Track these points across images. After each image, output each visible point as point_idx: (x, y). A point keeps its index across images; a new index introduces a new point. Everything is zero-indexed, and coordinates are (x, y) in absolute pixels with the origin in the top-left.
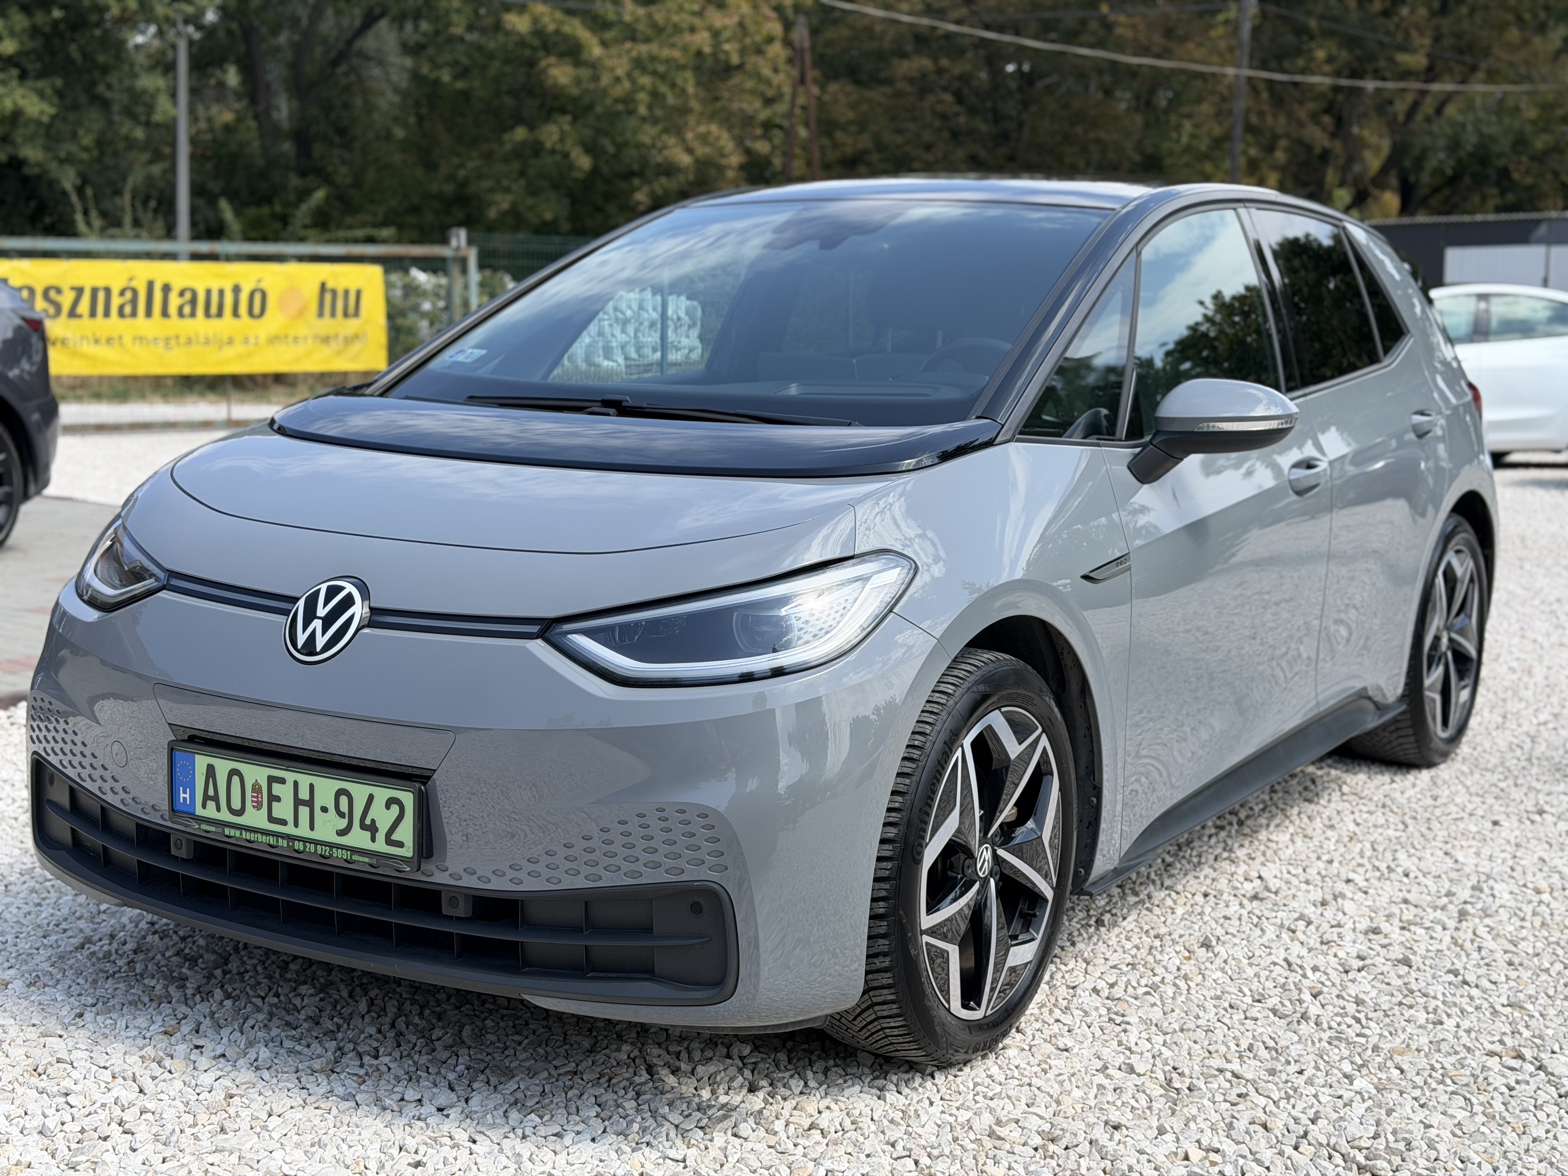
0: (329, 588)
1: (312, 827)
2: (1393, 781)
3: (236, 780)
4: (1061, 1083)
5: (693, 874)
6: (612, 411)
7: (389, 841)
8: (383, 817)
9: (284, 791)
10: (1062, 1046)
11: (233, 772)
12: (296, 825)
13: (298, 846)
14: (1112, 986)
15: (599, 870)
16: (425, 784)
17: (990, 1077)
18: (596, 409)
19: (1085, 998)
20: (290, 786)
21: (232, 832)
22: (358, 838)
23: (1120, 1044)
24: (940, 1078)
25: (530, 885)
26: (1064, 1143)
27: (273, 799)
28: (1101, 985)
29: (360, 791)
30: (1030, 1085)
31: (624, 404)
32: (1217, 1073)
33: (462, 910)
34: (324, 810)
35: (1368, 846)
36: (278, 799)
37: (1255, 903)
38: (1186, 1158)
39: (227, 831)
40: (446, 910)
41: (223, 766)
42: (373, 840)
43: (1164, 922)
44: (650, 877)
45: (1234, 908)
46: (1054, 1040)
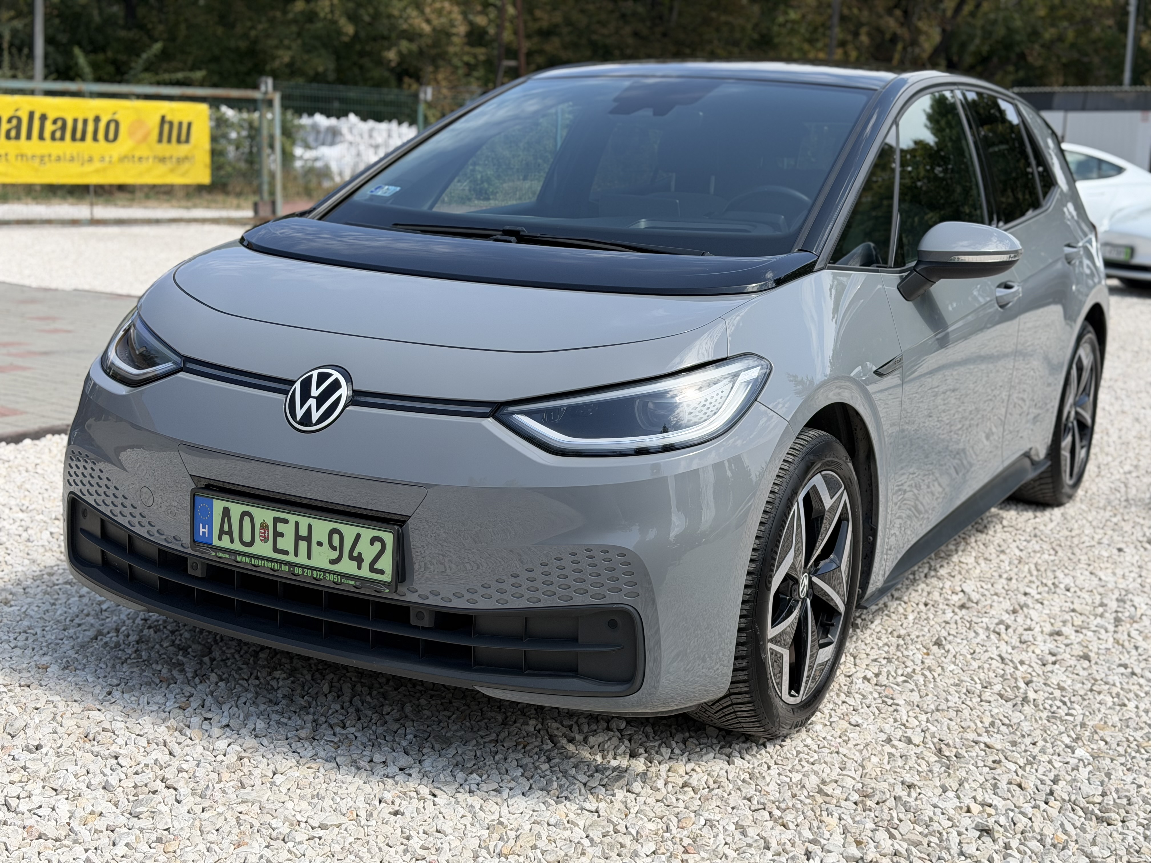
0: (320, 374)
1: (309, 557)
2: (1035, 517)
3: (247, 520)
4: (861, 752)
5: (612, 599)
6: (513, 239)
7: (372, 569)
8: (368, 552)
9: (287, 530)
10: (853, 722)
11: (244, 514)
12: (296, 554)
13: (297, 570)
14: (877, 675)
15: (539, 595)
16: (401, 526)
17: (806, 746)
18: (499, 237)
19: (859, 683)
20: (291, 526)
21: (243, 559)
22: (347, 566)
23: (895, 720)
24: (770, 748)
25: (482, 604)
26: (876, 798)
27: (278, 534)
28: (870, 675)
29: (349, 531)
30: (838, 753)
31: (522, 233)
32: (974, 744)
33: (427, 622)
34: (320, 544)
35: (1033, 567)
36: (282, 535)
37: (964, 611)
38: (969, 811)
39: (239, 558)
40: (413, 621)
41: (236, 509)
42: (359, 568)
43: (901, 625)
44: (579, 600)
45: (949, 615)
46: (846, 718)
